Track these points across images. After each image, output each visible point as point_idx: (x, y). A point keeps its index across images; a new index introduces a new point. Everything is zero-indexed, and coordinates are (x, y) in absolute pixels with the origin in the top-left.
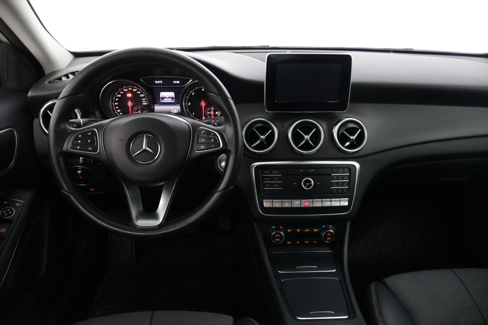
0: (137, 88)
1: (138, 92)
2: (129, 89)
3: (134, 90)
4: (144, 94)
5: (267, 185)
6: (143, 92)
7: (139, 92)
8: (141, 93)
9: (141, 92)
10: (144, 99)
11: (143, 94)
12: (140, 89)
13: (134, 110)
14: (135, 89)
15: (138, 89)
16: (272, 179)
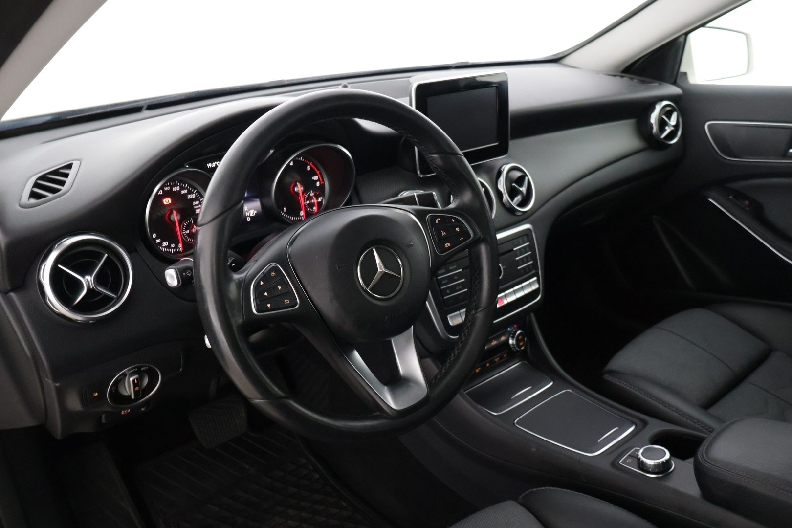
0: (180, 184)
1: (183, 192)
2: (166, 189)
3: (175, 189)
4: (195, 193)
5: (448, 291)
6: (192, 190)
7: (185, 191)
8: (190, 192)
9: (188, 190)
10: (197, 203)
11: (193, 193)
12: (185, 186)
13: (183, 227)
14: (177, 186)
15: (182, 185)
16: (451, 279)
